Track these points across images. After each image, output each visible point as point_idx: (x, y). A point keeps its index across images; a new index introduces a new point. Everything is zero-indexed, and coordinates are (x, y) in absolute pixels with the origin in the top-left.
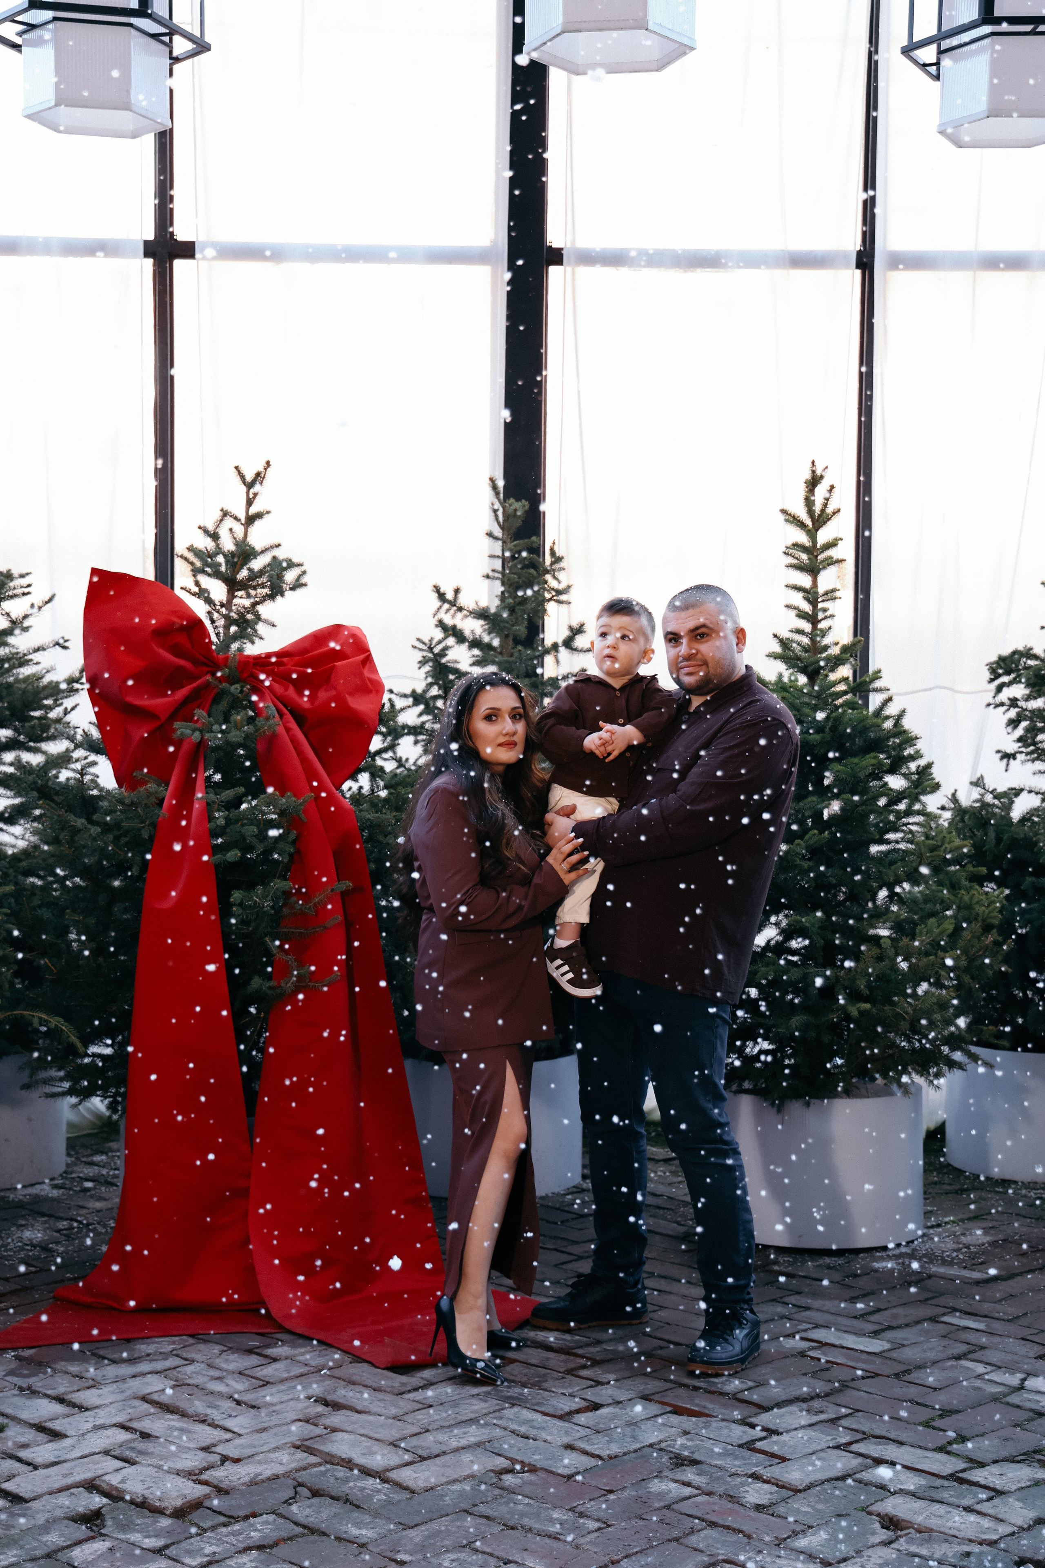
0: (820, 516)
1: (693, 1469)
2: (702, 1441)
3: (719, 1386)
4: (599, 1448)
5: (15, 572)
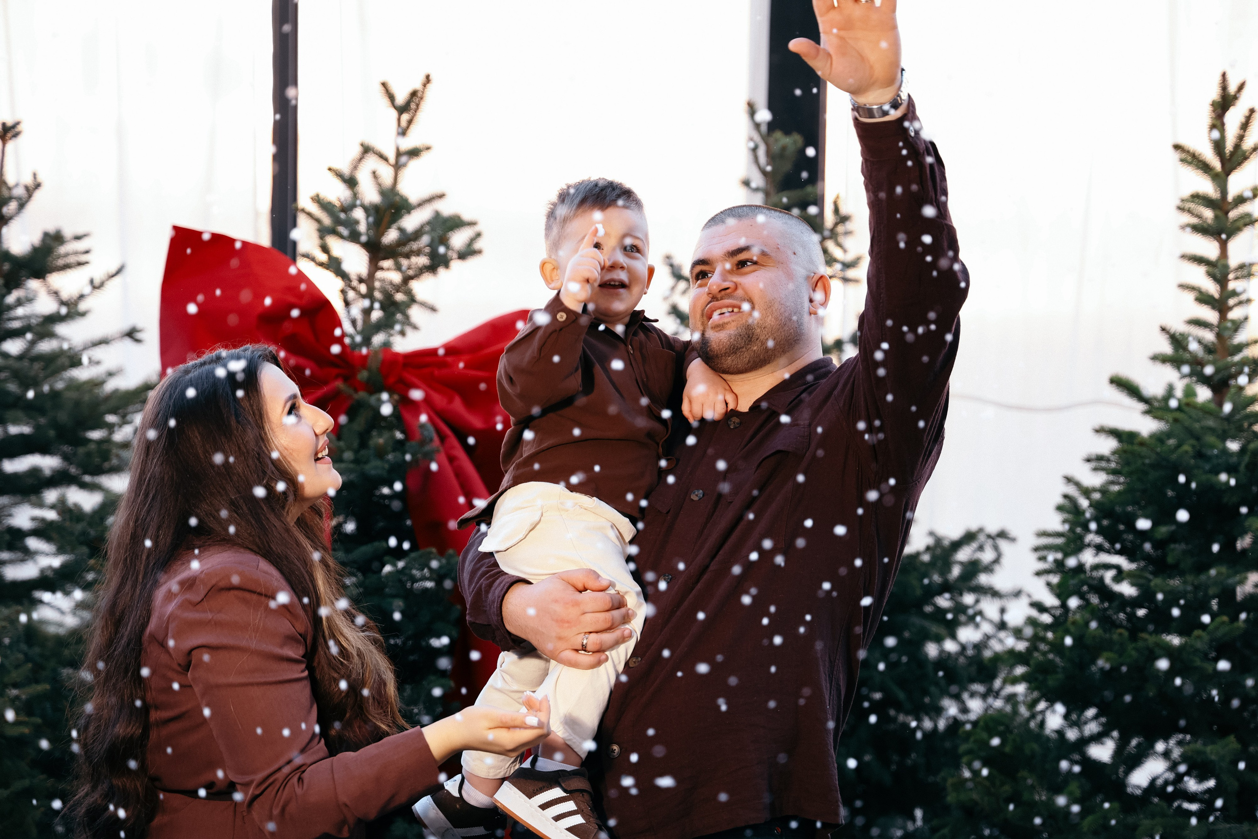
0: (1233, 154)
5: (68, 233)
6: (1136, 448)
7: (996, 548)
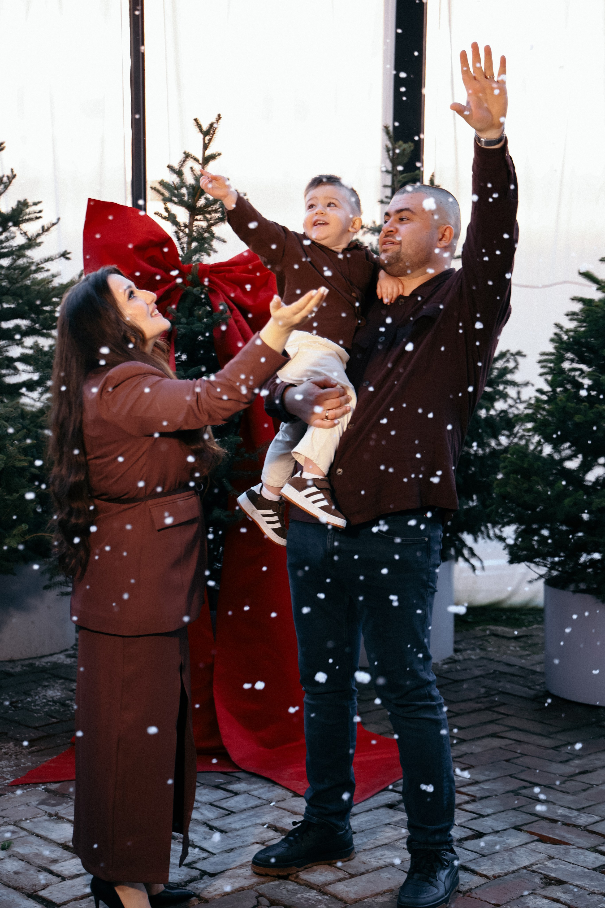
1: (560, 888)
2: (564, 864)
3: (573, 819)
4: (485, 869)
5: (30, 201)
6: (594, 308)
7: (516, 361)
